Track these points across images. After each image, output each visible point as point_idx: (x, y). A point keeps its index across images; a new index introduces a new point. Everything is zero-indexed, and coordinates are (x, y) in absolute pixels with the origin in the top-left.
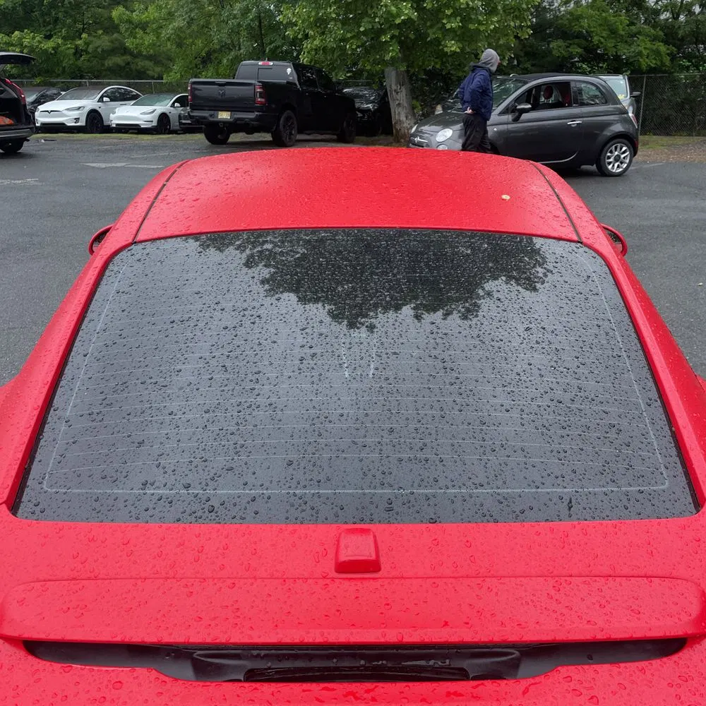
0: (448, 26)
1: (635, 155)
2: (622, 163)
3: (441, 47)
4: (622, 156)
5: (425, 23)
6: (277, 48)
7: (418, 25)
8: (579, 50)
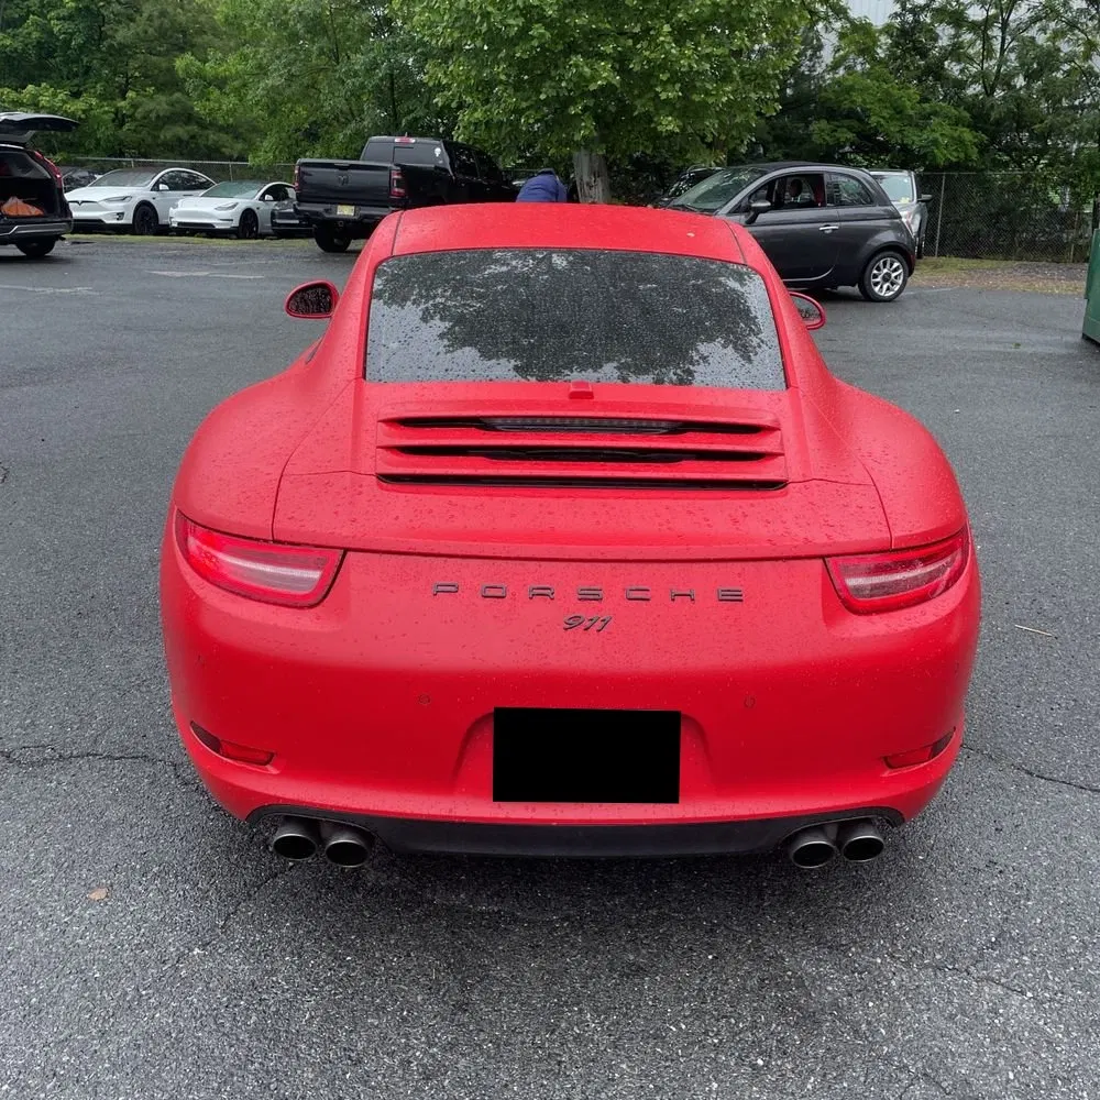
0: (663, 96)
1: (910, 275)
2: (893, 284)
3: (653, 125)
4: (894, 275)
5: (631, 91)
6: (416, 119)
7: (622, 93)
8: (850, 135)
